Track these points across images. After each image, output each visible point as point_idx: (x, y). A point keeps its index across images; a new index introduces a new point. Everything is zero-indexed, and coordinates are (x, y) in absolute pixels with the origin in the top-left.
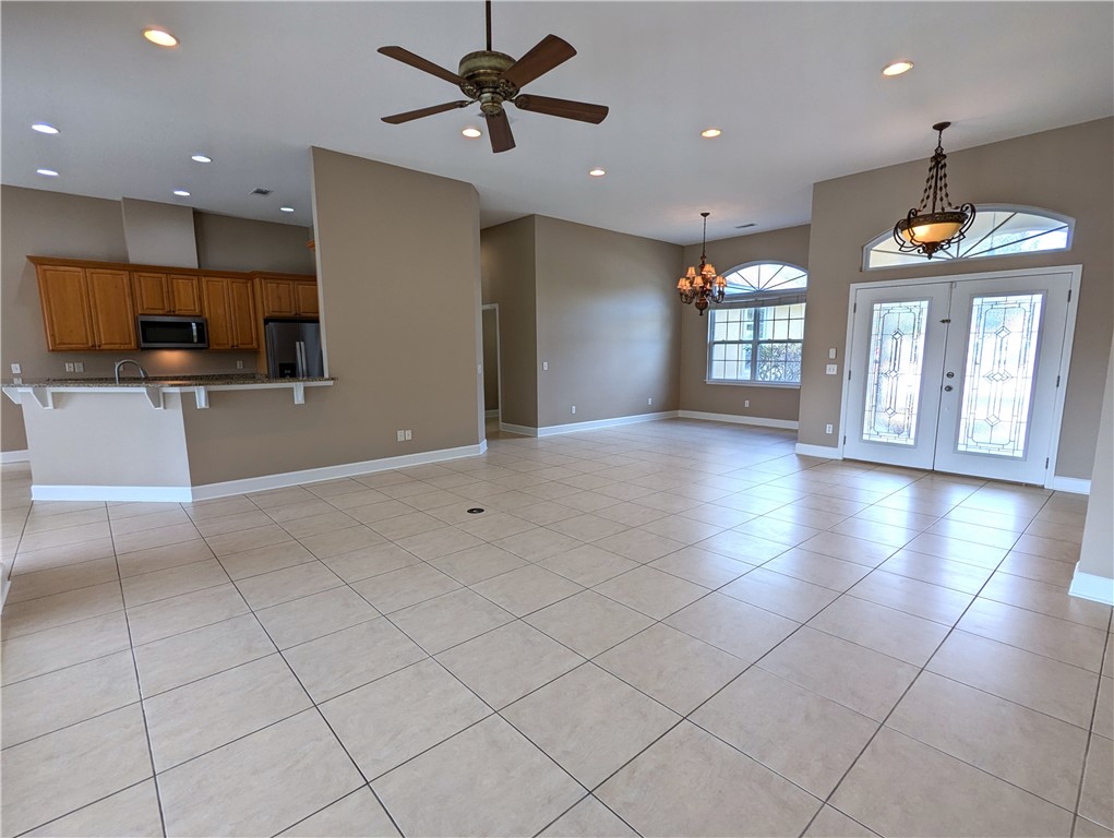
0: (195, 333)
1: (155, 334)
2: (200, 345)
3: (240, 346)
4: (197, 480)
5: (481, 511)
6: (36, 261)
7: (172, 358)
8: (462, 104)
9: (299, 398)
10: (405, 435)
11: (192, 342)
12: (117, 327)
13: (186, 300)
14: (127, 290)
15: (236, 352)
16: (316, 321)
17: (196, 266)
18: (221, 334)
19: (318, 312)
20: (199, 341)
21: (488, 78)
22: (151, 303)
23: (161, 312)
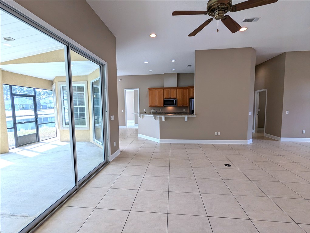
0: (174, 102)
1: (168, 102)
2: (175, 105)
3: (184, 105)
4: (161, 138)
5: (230, 166)
6: (149, 89)
7: (170, 108)
9: (186, 120)
10: (218, 134)
11: (173, 104)
12: (160, 102)
13: (173, 95)
14: (163, 93)
15: (183, 107)
16: (194, 98)
17: (176, 86)
18: (180, 103)
19: (194, 96)
20: (175, 104)
22: (167, 96)
23: (168, 98)
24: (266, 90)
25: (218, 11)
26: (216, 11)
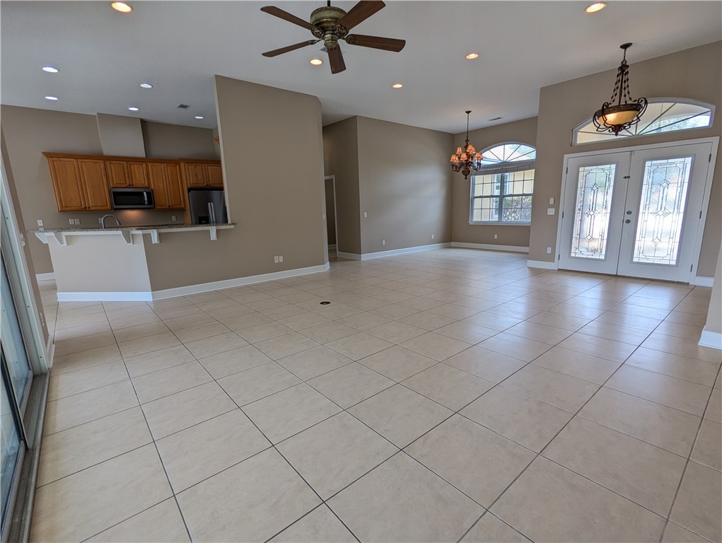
0: (146, 199)
1: (123, 199)
2: (149, 206)
3: (174, 207)
4: (155, 287)
5: (329, 303)
6: (48, 155)
7: (133, 214)
8: (312, 42)
9: (213, 236)
10: (279, 259)
11: (145, 204)
12: (98, 196)
13: (139, 178)
14: (103, 172)
15: (177, 210)
16: (222, 189)
17: (144, 156)
18: (162, 199)
19: (222, 183)
20: (148, 204)
21: (329, 25)
22: (118, 180)
23: (124, 186)
24: (333, 177)
25: (332, 34)
26: (328, 32)
